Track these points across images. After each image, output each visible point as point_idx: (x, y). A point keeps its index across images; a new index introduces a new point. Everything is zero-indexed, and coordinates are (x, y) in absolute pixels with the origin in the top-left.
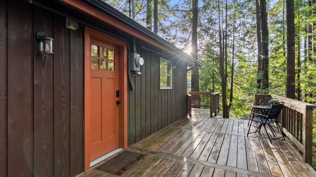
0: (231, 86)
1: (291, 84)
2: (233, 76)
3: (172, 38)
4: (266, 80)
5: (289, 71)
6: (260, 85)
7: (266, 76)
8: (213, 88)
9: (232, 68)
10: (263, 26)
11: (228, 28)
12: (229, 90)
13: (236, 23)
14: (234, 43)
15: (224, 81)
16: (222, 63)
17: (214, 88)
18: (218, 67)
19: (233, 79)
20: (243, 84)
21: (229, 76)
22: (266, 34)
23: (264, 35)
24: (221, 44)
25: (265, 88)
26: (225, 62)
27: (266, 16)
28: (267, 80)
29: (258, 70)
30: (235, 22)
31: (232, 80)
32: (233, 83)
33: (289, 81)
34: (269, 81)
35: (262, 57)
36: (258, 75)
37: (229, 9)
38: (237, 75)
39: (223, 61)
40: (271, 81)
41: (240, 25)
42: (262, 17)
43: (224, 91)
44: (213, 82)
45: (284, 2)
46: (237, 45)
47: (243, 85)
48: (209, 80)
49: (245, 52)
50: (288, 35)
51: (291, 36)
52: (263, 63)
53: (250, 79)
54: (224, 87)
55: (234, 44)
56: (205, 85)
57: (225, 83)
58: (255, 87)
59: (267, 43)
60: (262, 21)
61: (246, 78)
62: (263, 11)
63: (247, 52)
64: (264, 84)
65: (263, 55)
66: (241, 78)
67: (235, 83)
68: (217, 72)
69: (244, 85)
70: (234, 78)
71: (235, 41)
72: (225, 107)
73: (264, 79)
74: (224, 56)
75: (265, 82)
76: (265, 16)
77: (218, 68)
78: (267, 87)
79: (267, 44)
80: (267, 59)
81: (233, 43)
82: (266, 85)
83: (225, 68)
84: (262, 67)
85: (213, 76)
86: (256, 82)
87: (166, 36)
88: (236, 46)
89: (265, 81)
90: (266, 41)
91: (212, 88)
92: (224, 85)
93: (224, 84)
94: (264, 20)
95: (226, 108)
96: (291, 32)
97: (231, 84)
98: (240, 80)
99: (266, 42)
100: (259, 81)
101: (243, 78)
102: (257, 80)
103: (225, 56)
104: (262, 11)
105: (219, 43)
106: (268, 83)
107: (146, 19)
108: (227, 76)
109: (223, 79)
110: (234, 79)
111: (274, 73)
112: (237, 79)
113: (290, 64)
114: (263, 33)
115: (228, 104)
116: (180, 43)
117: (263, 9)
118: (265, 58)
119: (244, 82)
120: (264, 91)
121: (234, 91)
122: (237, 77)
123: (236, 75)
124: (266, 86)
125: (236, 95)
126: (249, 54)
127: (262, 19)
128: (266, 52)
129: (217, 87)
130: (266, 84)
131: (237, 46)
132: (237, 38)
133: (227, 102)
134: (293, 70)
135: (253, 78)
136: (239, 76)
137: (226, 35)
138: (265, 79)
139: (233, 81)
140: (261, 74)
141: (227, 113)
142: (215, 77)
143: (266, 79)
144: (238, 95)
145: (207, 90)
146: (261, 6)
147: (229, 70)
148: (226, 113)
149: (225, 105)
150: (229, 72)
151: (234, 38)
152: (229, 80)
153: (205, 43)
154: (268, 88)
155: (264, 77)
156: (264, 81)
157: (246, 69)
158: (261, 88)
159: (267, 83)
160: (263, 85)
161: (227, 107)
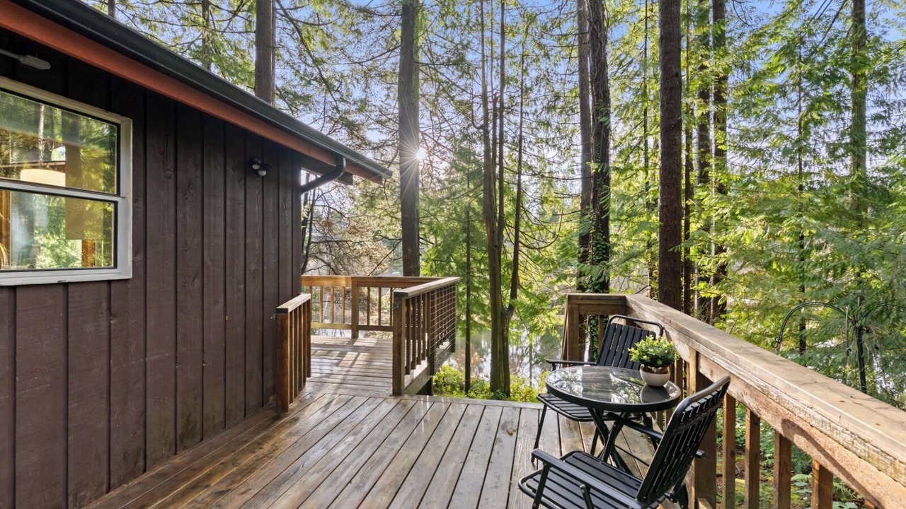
0: (514, 252)
1: (671, 250)
2: (521, 223)
3: (353, 108)
4: (602, 237)
5: (665, 209)
6: (587, 251)
7: (603, 226)
8: (468, 259)
9: (518, 201)
10: (595, 72)
11: (508, 88)
12: (508, 265)
13: (528, 74)
14: (521, 132)
15: (496, 238)
16: (490, 187)
17: (471, 259)
18: (481, 198)
19: (520, 234)
20: (545, 247)
21: (508, 226)
22: (604, 96)
23: (598, 99)
24: (486, 132)
25: (599, 261)
26: (497, 183)
27: (603, 45)
28: (604, 237)
29: (582, 208)
30: (525, 71)
31: (517, 236)
32: (520, 245)
33: (666, 240)
34: (611, 239)
35: (593, 166)
36: (581, 222)
37: (511, 34)
38: (530, 223)
39: (492, 182)
40: (615, 240)
41: (538, 80)
42: (593, 45)
43: (495, 268)
44: (468, 241)
45: (646, 20)
46: (531, 136)
47: (545, 251)
48: (457, 237)
49: (551, 160)
50: (664, 98)
51: (673, 102)
52: (595, 184)
53: (561, 233)
54: (494, 257)
55: (523, 134)
56: (444, 251)
57: (497, 244)
58: (573, 256)
59: (605, 122)
60: (593, 59)
61: (552, 231)
62: (595, 27)
63: (556, 159)
64: (598, 248)
65: (596, 162)
66: (541, 232)
67: (525, 245)
68: (477, 214)
69: (548, 249)
70: (522, 229)
71: (524, 125)
72: (497, 314)
73: (597, 232)
74: (495, 167)
75: (599, 243)
76: (601, 43)
77: (480, 201)
78: (605, 256)
79: (607, 125)
80: (606, 172)
81: (518, 133)
82: (604, 251)
83: (498, 202)
84: (594, 198)
85: (469, 224)
86: (576, 243)
87: (336, 101)
88: (529, 140)
89: (602, 239)
90: (603, 116)
91: (465, 259)
92: (495, 248)
93: (496, 246)
94: (599, 55)
95: (499, 315)
96: (671, 88)
97: (513, 246)
98: (537, 237)
99: (602, 120)
100: (584, 239)
101: (545, 230)
102: (578, 237)
103: (498, 167)
104: (593, 28)
105: (481, 127)
106: (608, 245)
107: (255, 32)
108: (502, 224)
109: (494, 232)
110: (523, 233)
111: (624, 217)
112: (530, 234)
113: (669, 187)
114: (596, 95)
115: (507, 303)
116: (378, 126)
117: (595, 23)
118: (599, 170)
119: (548, 241)
120: (597, 269)
121: (521, 268)
122: (530, 227)
123: (527, 223)
124: (603, 254)
125: (528, 277)
126: (559, 163)
127: (594, 51)
128: (602, 151)
129: (479, 256)
130: (604, 249)
131: (530, 142)
132: (529, 119)
133: (504, 299)
134: (676, 205)
135: (570, 232)
136: (534, 226)
137: (502, 107)
138: (600, 232)
139: (520, 239)
140: (589, 218)
141: (503, 331)
142: (474, 226)
143: (604, 233)
144: (531, 279)
145: (453, 264)
146: (589, 14)
147: (509, 208)
148: (499, 331)
149: (497, 308)
150: (510, 214)
151: (522, 117)
152: (509, 235)
153: (448, 131)
154: (607, 260)
155: (596, 227)
156: (597, 240)
157: (553, 207)
158: (590, 261)
159: (606, 245)
160: (596, 251)
161: (502, 313)
